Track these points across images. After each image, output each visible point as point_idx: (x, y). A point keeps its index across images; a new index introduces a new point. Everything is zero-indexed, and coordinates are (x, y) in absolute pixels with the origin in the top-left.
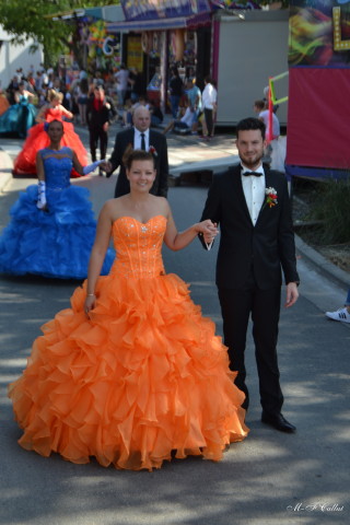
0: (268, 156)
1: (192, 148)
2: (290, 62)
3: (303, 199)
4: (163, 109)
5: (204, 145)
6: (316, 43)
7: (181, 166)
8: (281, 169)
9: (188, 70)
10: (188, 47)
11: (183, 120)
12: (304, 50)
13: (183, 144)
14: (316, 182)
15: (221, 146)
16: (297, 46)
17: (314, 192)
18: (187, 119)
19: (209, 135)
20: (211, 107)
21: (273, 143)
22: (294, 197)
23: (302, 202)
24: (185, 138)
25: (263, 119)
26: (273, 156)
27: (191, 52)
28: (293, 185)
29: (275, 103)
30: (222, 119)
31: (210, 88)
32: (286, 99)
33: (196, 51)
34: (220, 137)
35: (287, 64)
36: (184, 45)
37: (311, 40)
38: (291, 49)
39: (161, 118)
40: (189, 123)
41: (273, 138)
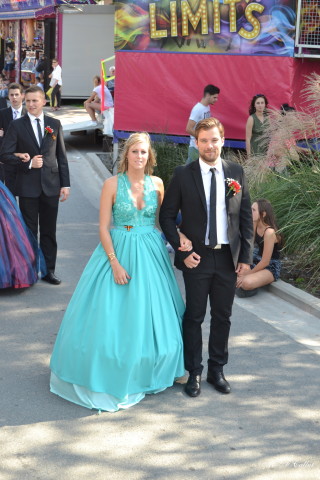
0: (102, 123)
2: (115, 47)
6: (137, 32)
9: (37, 53)
10: (38, 34)
12: (127, 38)
16: (122, 35)
21: (104, 113)
25: (96, 94)
27: (40, 38)
32: (113, 78)
33: (43, 38)
35: (113, 50)
36: (34, 33)
37: (133, 30)
38: (117, 36)
41: (105, 109)
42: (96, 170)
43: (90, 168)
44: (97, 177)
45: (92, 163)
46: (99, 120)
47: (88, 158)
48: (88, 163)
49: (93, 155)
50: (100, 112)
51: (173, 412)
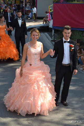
0: (49, 24)
1: (31, 22)
2: (53, 2)
3: (57, 34)
4: (24, 13)
5: (34, 22)
7: (29, 26)
8: (52, 27)
9: (30, 4)
11: (29, 16)
13: (29, 22)
14: (60, 30)
15: (38, 22)
17: (59, 32)
18: (30, 16)
19: (35, 19)
20: (36, 13)
21: (50, 21)
22: (55, 34)
23: (56, 35)
24: (29, 20)
26: (50, 24)
28: (54, 31)
29: (50, 12)
30: (38, 16)
31: (35, 8)
34: (38, 20)
39: (24, 15)
40: (30, 17)
41: (50, 20)
42: (47, 38)
43: (46, 37)
44: (47, 39)
45: (46, 36)
46: (48, 23)
47: (45, 34)
48: (45, 36)
49: (46, 34)
50: (48, 21)
51: (71, 108)
